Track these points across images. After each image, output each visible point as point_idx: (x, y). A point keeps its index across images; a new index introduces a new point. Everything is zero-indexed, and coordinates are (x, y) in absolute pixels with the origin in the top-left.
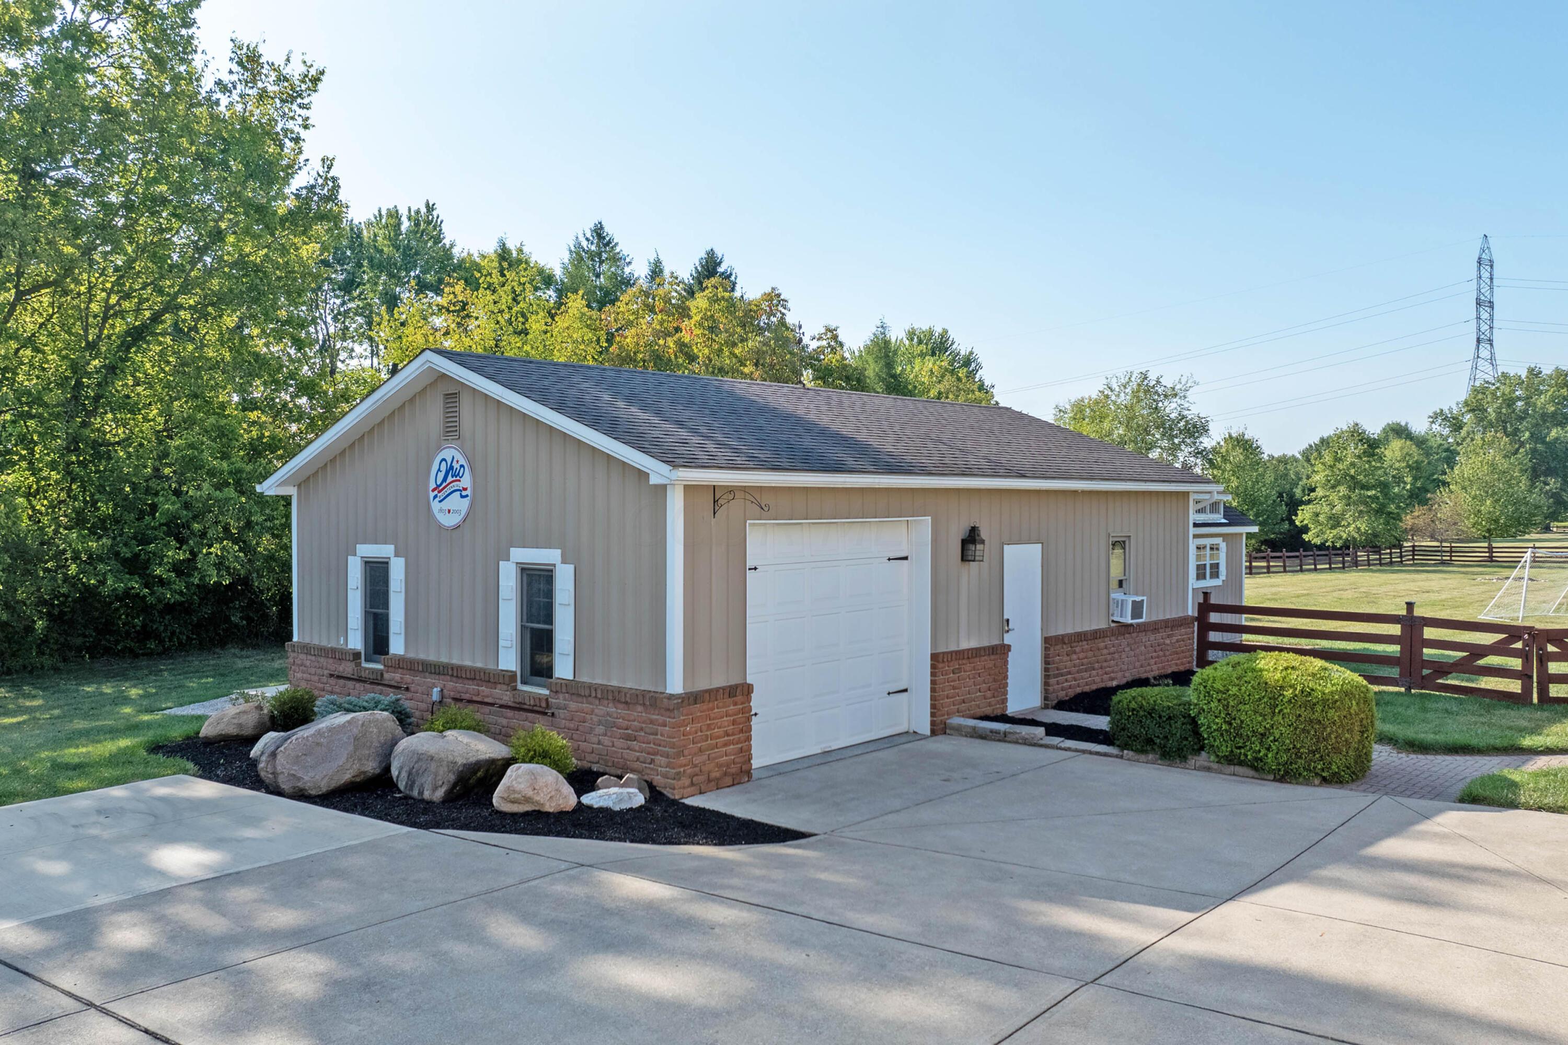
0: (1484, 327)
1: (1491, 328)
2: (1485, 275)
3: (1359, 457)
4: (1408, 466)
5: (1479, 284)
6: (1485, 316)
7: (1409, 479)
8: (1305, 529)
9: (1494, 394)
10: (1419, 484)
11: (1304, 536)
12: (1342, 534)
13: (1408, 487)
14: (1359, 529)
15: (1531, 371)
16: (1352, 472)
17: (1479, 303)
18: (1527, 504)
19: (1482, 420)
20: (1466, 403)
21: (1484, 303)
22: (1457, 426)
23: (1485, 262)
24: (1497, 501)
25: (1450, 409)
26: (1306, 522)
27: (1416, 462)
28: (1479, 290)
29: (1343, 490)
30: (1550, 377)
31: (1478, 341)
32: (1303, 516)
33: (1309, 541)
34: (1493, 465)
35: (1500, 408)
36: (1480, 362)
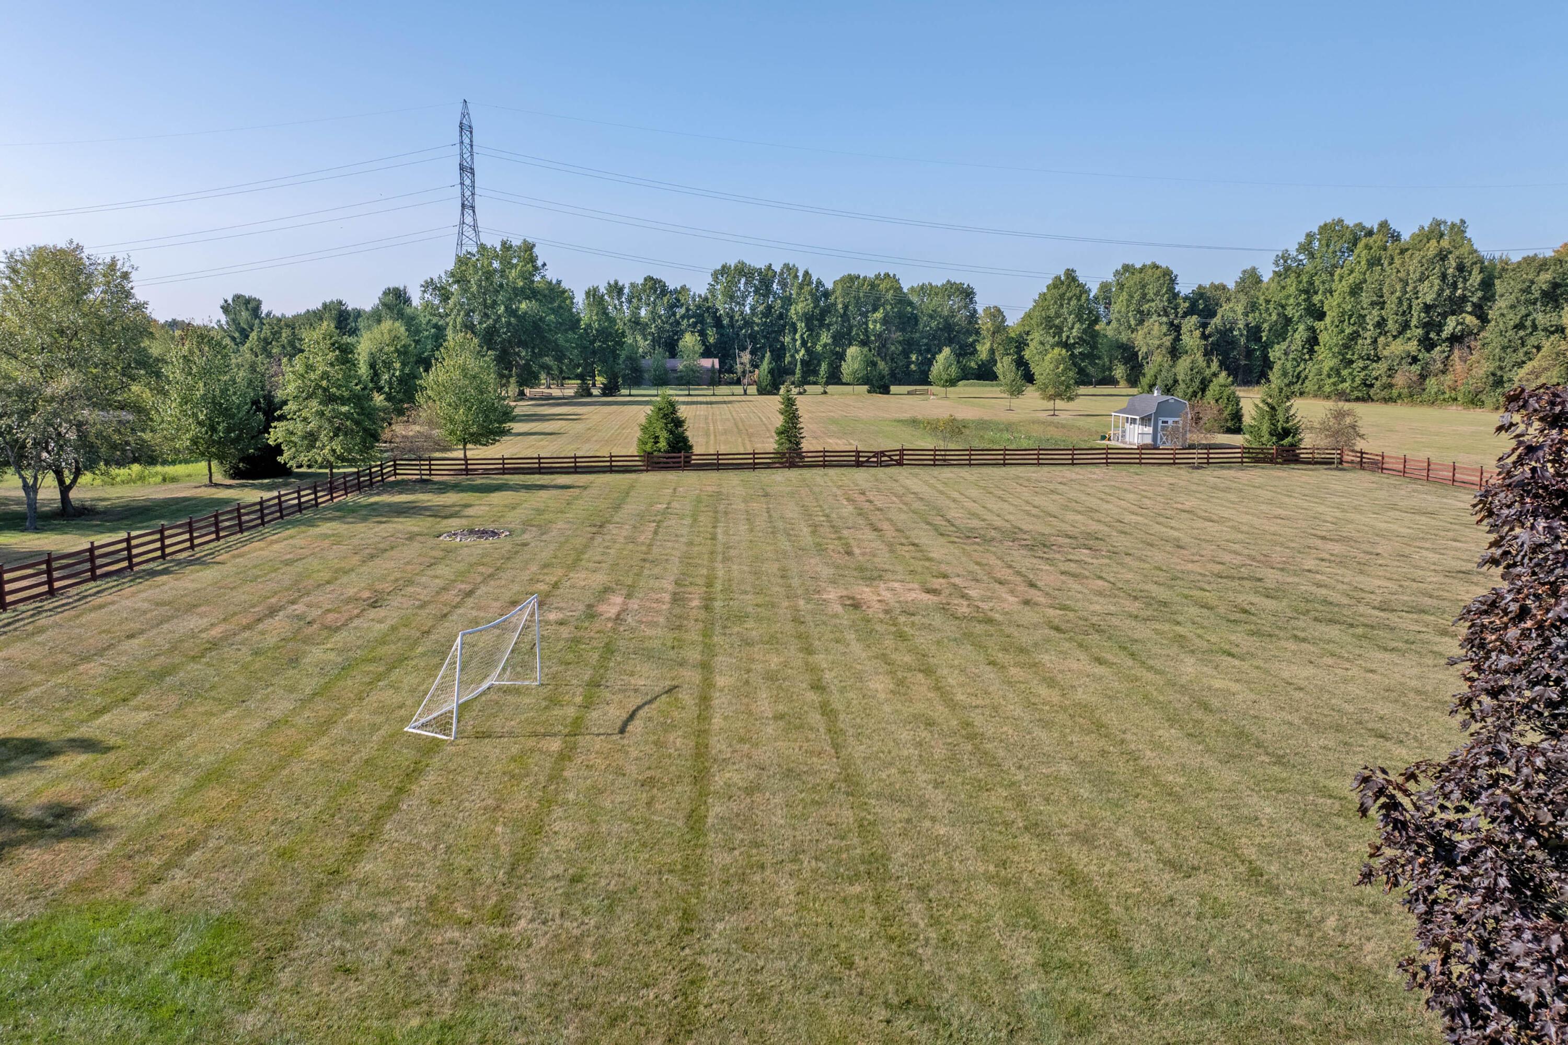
0: (468, 193)
1: (473, 194)
2: (467, 141)
3: (332, 365)
4: (397, 350)
5: (461, 150)
6: (468, 182)
7: (397, 365)
8: (278, 450)
9: (475, 266)
10: (407, 371)
11: (279, 459)
12: (317, 457)
13: (397, 373)
14: (334, 451)
15: (504, 244)
16: (324, 383)
17: (462, 168)
18: (496, 409)
19: (466, 291)
20: (452, 275)
21: (466, 169)
22: (445, 297)
23: (465, 128)
24: (470, 409)
25: (440, 277)
26: (279, 441)
27: (404, 346)
28: (462, 155)
29: (314, 404)
30: (520, 248)
31: (463, 206)
32: (276, 434)
33: (286, 464)
34: (464, 370)
35: (480, 280)
36: (466, 228)
